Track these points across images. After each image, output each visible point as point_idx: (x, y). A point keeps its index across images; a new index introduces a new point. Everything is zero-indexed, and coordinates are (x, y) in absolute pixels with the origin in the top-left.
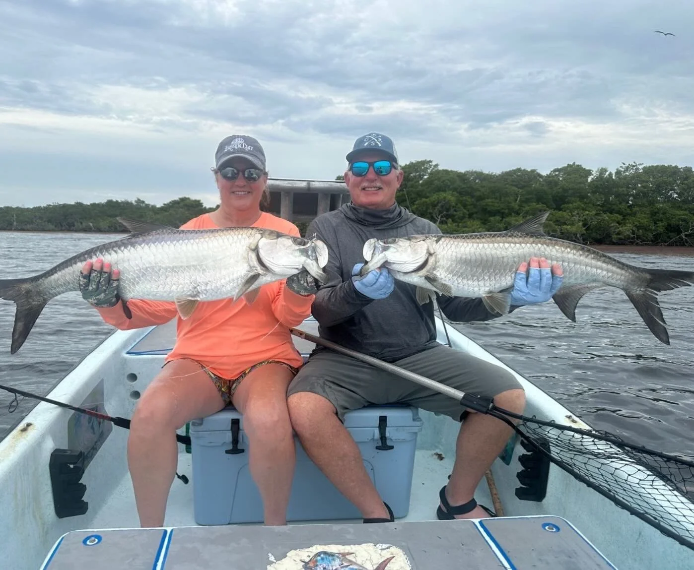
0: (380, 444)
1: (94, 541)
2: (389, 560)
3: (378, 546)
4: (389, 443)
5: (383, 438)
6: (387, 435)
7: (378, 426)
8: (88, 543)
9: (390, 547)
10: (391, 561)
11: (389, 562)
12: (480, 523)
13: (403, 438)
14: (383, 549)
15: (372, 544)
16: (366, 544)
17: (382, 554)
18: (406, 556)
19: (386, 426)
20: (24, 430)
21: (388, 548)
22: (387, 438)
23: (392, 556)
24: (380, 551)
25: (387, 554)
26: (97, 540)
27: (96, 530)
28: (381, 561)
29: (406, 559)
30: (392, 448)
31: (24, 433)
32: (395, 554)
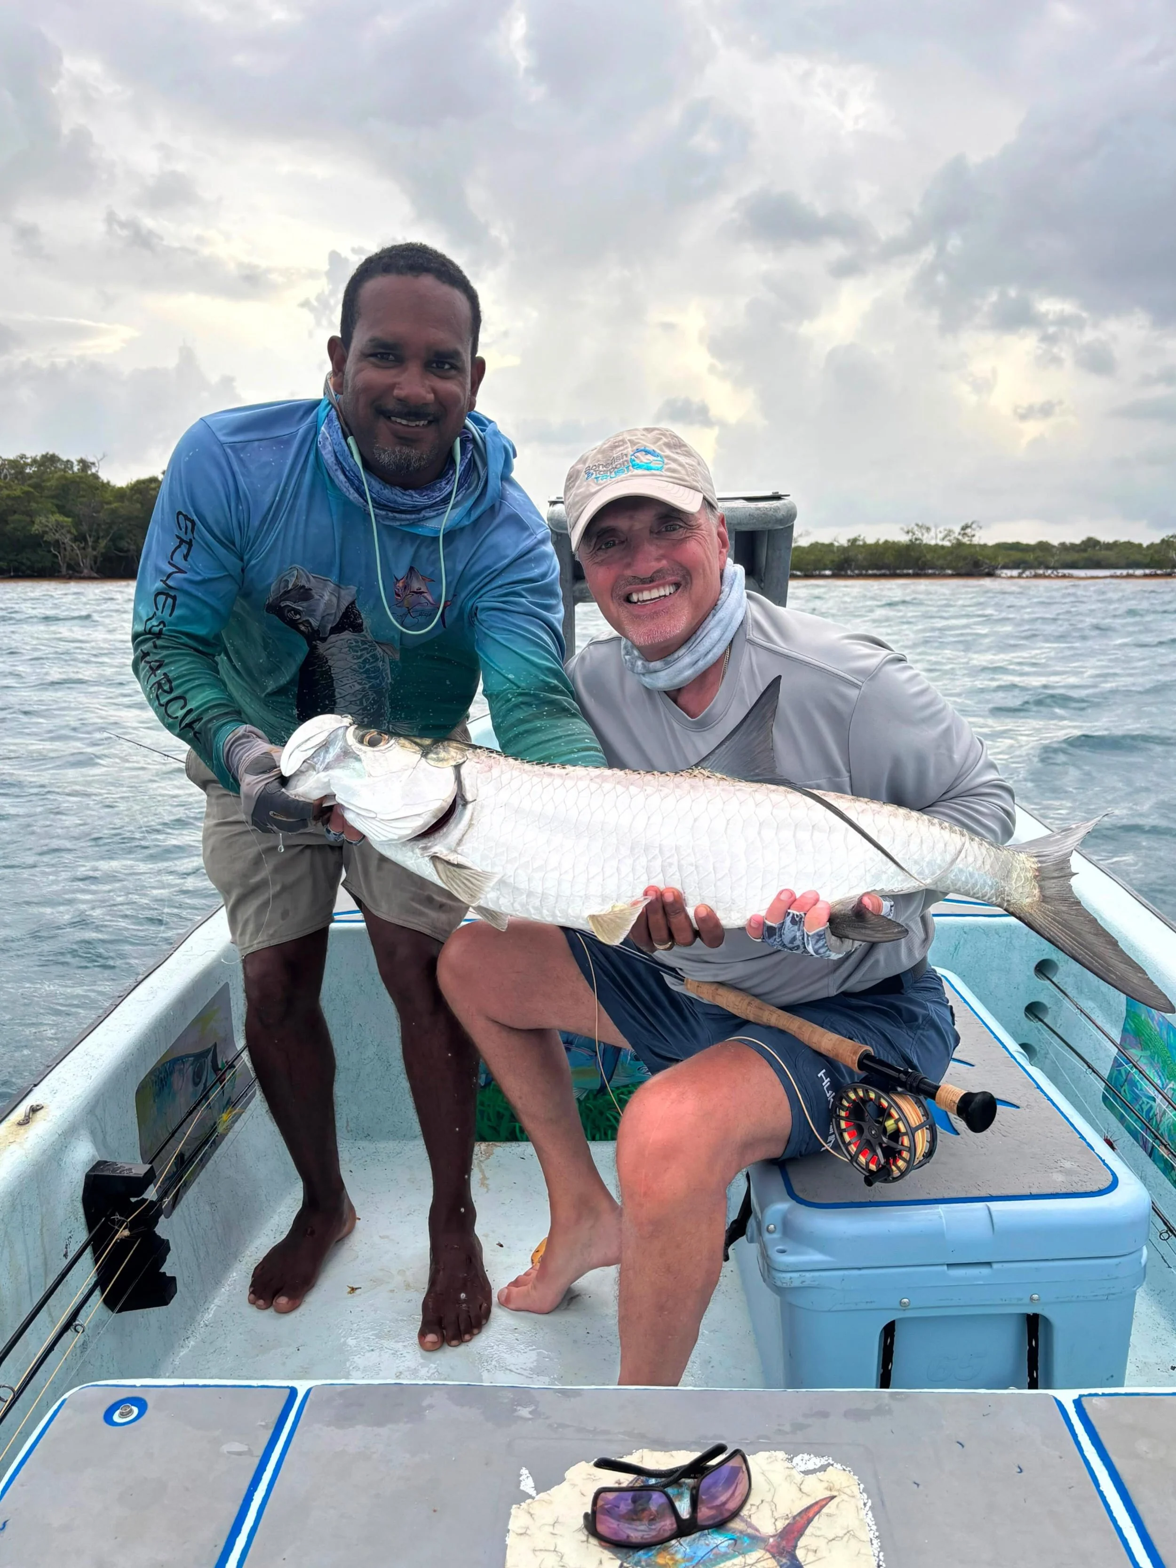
1: (131, 1411)
2: (816, 1508)
3: (797, 1460)
8: (116, 1418)
9: (829, 1465)
10: (825, 1510)
11: (819, 1512)
12: (1078, 1403)
14: (806, 1473)
15: (781, 1455)
16: (767, 1454)
17: (804, 1488)
18: (865, 1496)
20: (26, 1121)
21: (823, 1468)
23: (828, 1494)
24: (799, 1477)
25: (816, 1489)
26: (136, 1410)
27: (138, 1382)
28: (796, 1510)
29: (865, 1504)
31: (23, 1127)
32: (839, 1490)
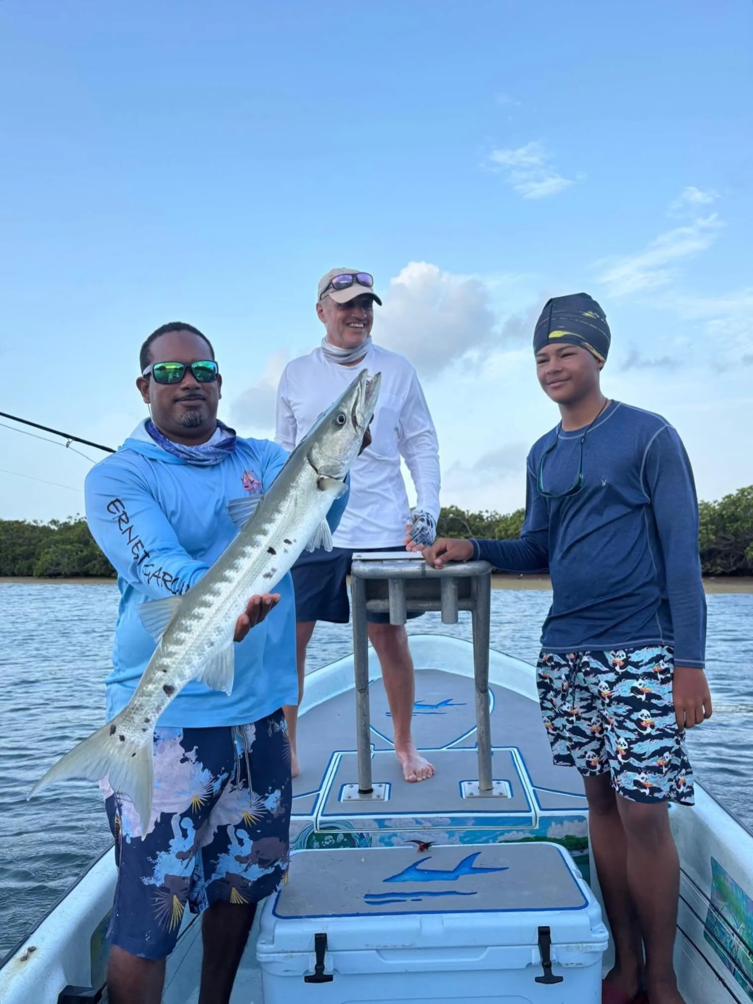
0: (541, 973)
4: (555, 972)
5: (546, 963)
6: (553, 957)
7: (537, 942)
13: (576, 961)
19: (550, 942)
20: (25, 958)
22: (552, 963)
30: (560, 979)
31: (24, 962)
